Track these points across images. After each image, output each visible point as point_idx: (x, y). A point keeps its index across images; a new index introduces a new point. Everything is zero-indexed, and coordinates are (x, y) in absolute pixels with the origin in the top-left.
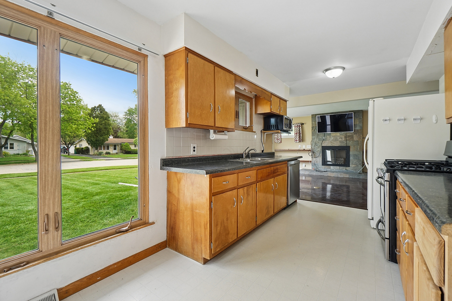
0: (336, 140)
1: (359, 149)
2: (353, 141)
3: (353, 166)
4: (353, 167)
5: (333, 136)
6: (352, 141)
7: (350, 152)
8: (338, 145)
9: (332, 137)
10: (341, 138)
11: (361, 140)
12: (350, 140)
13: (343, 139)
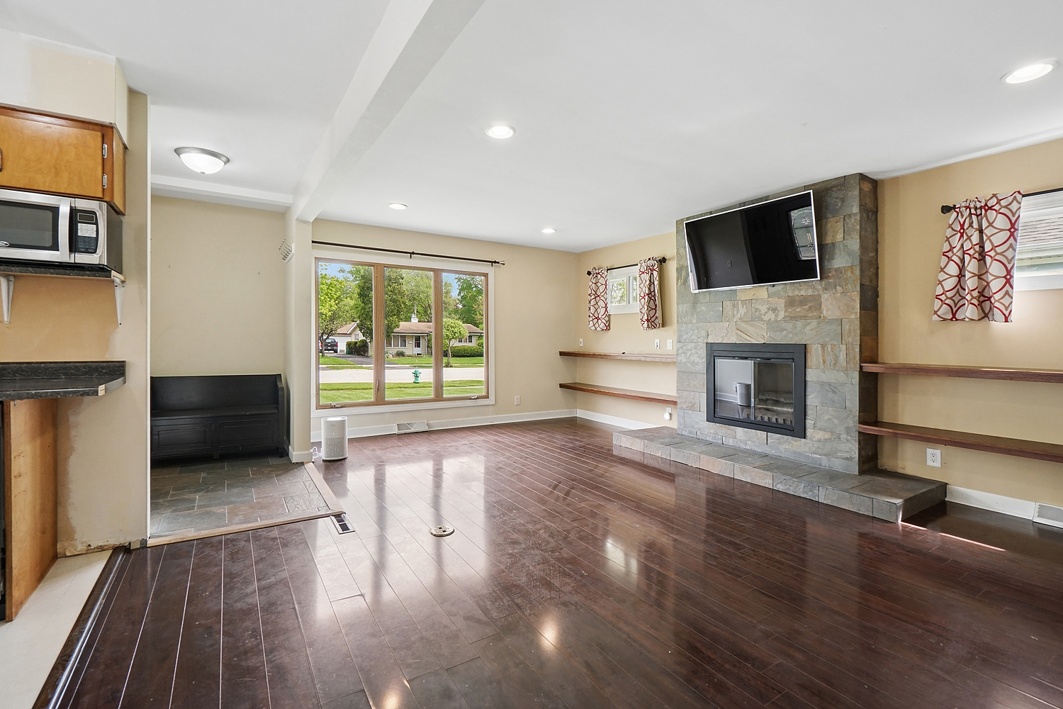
0: (754, 318)
1: (842, 356)
2: (819, 323)
3: (821, 435)
4: (819, 441)
5: (744, 302)
6: (814, 323)
7: (809, 371)
8: (762, 341)
9: (740, 306)
10: (774, 310)
11: (853, 316)
12: (805, 317)
13: (782, 314)
